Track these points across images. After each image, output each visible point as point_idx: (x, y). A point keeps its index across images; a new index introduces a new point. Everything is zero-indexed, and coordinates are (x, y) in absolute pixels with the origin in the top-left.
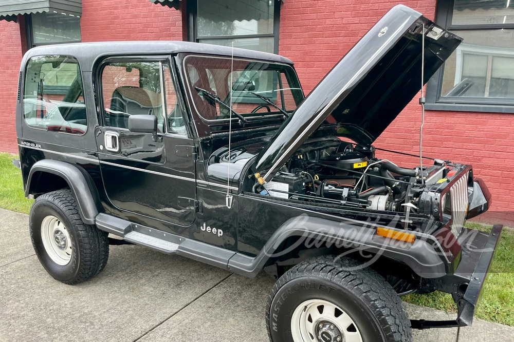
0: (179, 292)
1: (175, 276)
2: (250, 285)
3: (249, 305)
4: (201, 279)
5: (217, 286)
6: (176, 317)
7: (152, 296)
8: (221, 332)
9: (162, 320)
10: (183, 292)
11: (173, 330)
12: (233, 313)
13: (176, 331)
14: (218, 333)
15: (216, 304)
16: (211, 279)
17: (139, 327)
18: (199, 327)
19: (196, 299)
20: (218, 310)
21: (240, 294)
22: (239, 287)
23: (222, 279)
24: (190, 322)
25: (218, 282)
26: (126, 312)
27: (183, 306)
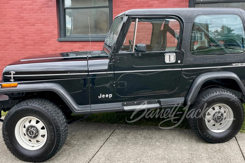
0: (93, 141)
1: (85, 134)
2: (128, 133)
3: (134, 142)
4: (100, 134)
5: (111, 136)
6: (100, 153)
7: (79, 145)
8: (128, 156)
9: (93, 155)
10: (95, 141)
11: (102, 159)
12: (128, 147)
13: (104, 159)
14: (126, 156)
15: (117, 144)
16: (106, 133)
17: (82, 160)
18: (115, 155)
19: (104, 143)
20: (119, 147)
21: (126, 138)
22: (123, 135)
23: (112, 132)
24: (108, 154)
25: (110, 134)
26: (70, 154)
27: (100, 148)
